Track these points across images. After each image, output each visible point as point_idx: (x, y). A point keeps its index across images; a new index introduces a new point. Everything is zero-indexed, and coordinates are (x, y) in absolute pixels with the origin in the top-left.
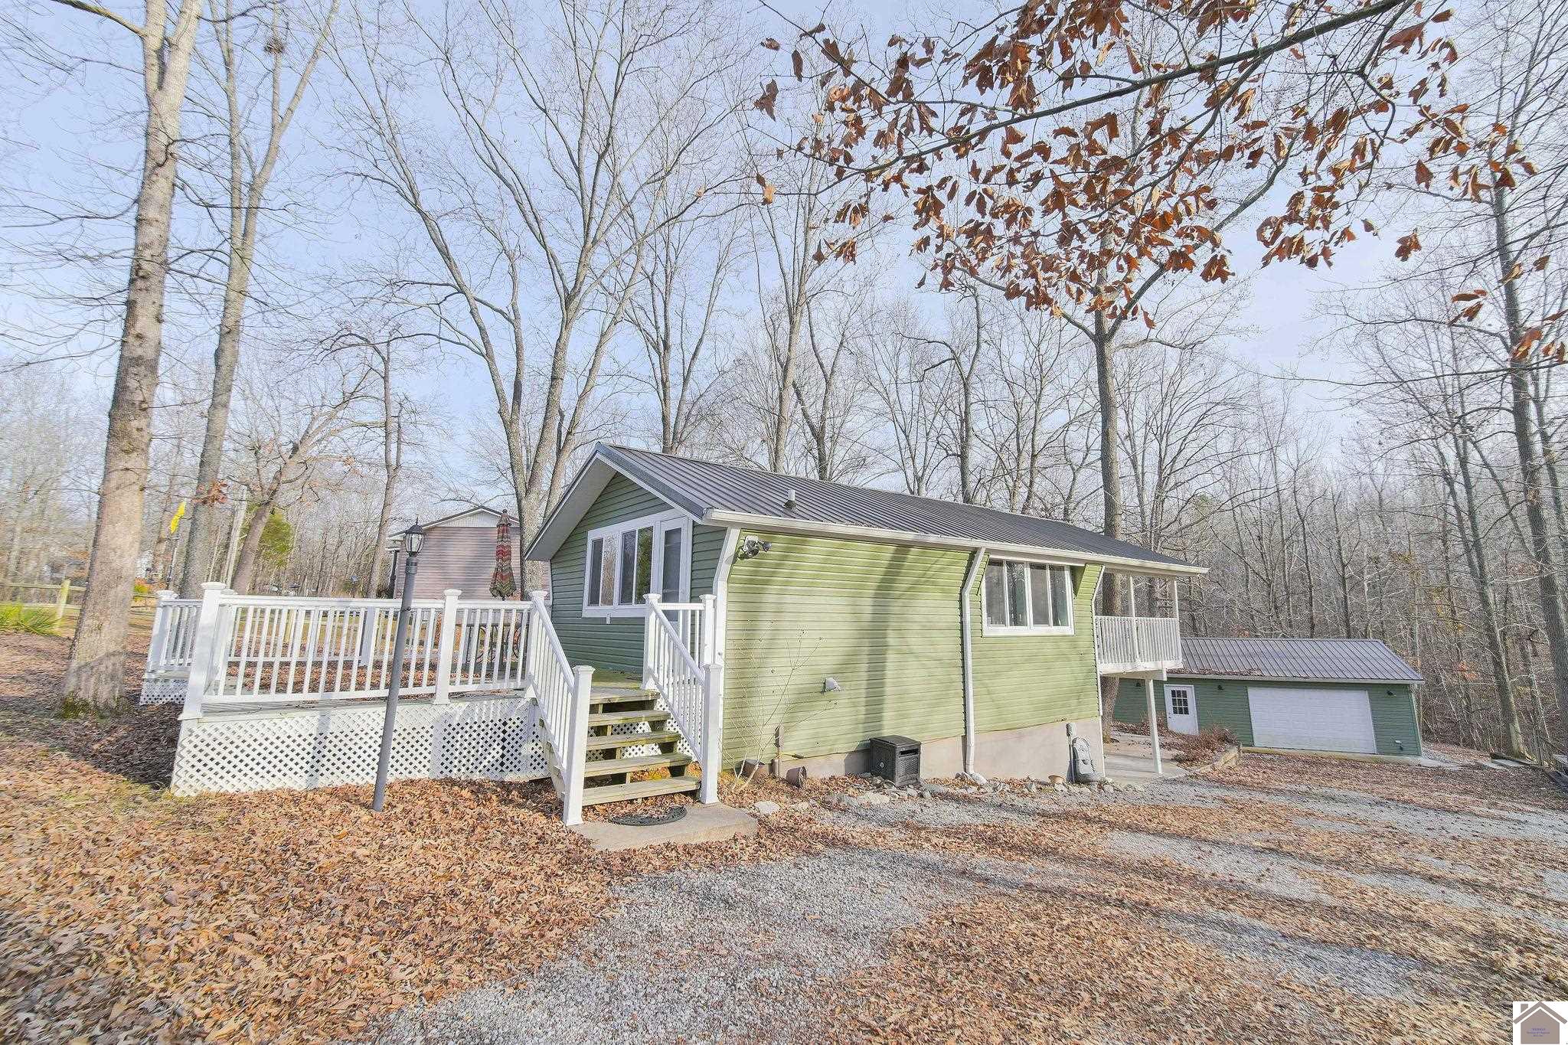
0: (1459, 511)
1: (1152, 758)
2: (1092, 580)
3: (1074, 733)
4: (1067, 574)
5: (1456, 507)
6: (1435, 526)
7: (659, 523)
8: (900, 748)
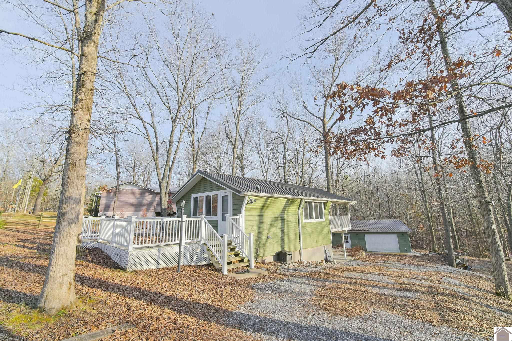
0: (419, 183)
1: (344, 255)
2: (329, 205)
3: (326, 249)
4: (323, 204)
5: (418, 181)
6: (413, 186)
7: (220, 194)
8: (288, 254)
